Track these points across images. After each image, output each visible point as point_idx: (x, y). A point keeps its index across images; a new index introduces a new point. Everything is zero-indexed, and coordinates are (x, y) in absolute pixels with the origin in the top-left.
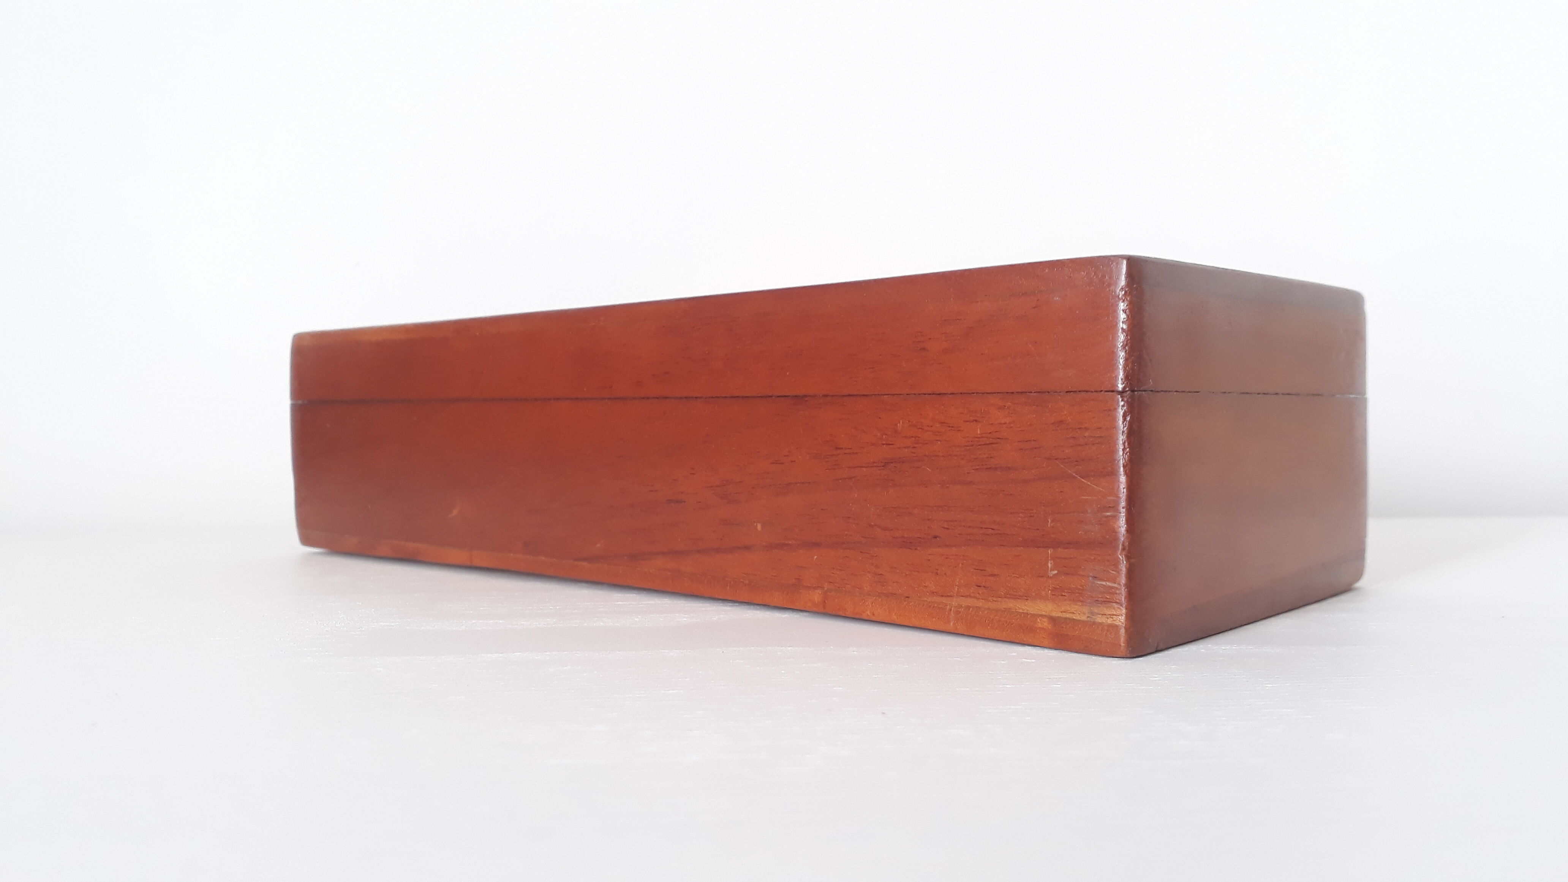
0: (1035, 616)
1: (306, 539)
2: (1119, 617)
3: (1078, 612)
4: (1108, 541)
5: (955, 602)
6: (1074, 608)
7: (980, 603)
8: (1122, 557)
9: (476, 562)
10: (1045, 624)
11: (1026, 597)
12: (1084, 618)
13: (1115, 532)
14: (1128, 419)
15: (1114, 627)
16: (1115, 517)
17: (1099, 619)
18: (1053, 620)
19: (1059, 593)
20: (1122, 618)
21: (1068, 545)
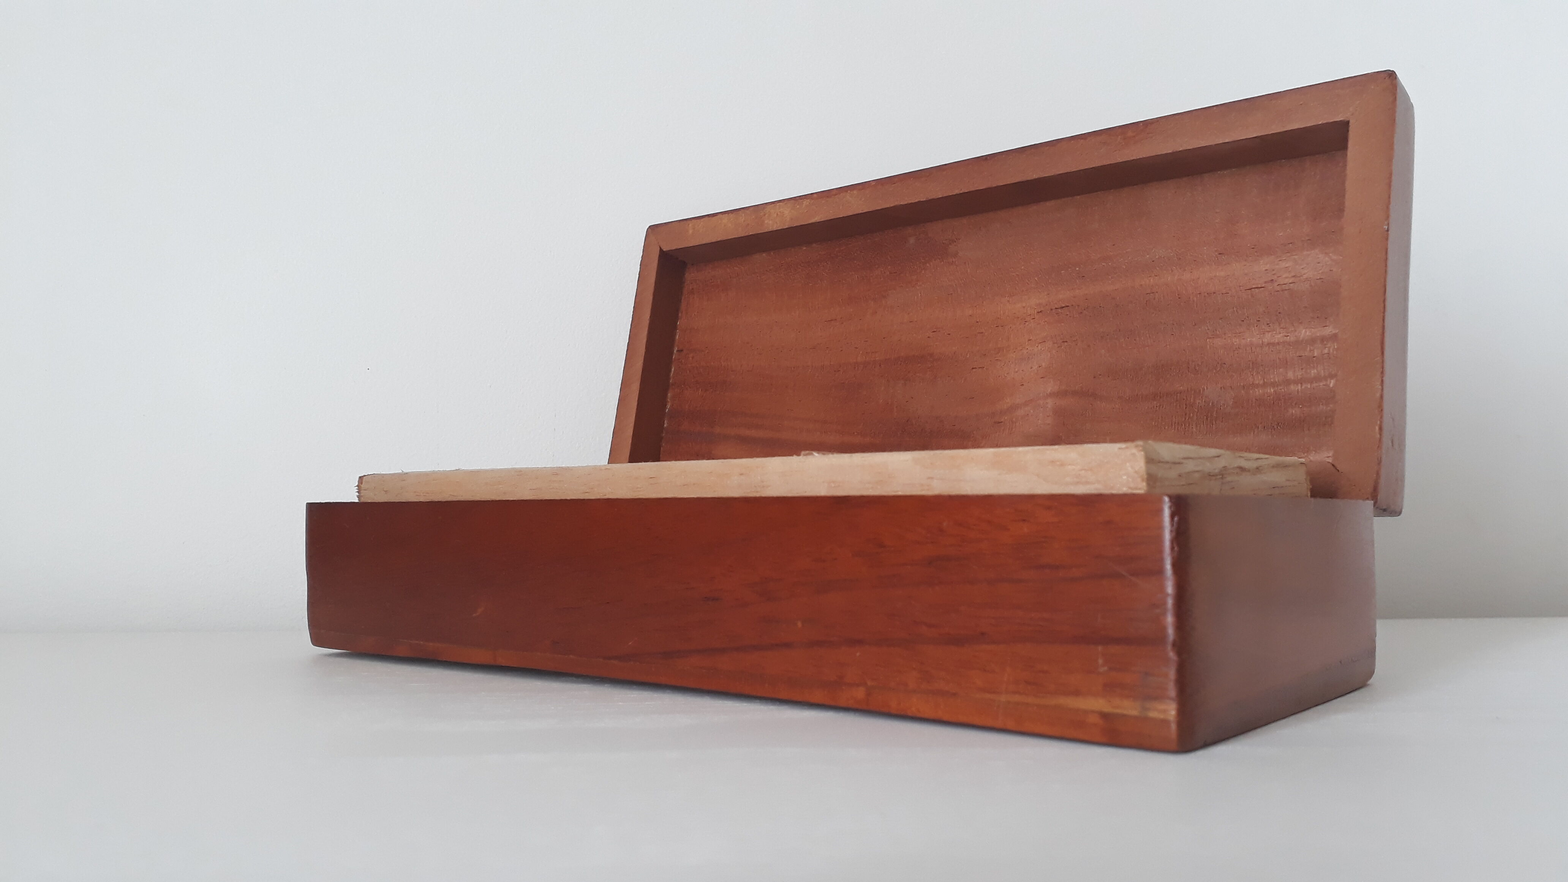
0: (1086, 712)
1: (318, 639)
2: (1170, 711)
3: (1129, 708)
4: (1159, 639)
5: (1003, 698)
6: (1127, 703)
7: (1030, 700)
8: (1172, 655)
9: (501, 661)
10: (1093, 719)
11: (1077, 693)
12: (1135, 713)
13: (1164, 629)
14: (1176, 519)
15: (1165, 722)
16: (1164, 614)
17: (1153, 714)
18: (1104, 716)
19: (1110, 688)
20: (1173, 713)
21: (1118, 641)
